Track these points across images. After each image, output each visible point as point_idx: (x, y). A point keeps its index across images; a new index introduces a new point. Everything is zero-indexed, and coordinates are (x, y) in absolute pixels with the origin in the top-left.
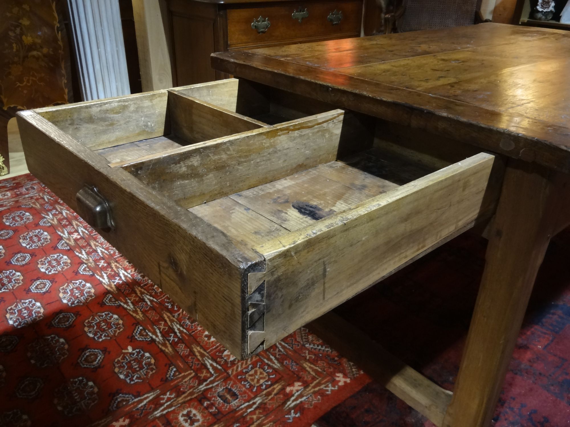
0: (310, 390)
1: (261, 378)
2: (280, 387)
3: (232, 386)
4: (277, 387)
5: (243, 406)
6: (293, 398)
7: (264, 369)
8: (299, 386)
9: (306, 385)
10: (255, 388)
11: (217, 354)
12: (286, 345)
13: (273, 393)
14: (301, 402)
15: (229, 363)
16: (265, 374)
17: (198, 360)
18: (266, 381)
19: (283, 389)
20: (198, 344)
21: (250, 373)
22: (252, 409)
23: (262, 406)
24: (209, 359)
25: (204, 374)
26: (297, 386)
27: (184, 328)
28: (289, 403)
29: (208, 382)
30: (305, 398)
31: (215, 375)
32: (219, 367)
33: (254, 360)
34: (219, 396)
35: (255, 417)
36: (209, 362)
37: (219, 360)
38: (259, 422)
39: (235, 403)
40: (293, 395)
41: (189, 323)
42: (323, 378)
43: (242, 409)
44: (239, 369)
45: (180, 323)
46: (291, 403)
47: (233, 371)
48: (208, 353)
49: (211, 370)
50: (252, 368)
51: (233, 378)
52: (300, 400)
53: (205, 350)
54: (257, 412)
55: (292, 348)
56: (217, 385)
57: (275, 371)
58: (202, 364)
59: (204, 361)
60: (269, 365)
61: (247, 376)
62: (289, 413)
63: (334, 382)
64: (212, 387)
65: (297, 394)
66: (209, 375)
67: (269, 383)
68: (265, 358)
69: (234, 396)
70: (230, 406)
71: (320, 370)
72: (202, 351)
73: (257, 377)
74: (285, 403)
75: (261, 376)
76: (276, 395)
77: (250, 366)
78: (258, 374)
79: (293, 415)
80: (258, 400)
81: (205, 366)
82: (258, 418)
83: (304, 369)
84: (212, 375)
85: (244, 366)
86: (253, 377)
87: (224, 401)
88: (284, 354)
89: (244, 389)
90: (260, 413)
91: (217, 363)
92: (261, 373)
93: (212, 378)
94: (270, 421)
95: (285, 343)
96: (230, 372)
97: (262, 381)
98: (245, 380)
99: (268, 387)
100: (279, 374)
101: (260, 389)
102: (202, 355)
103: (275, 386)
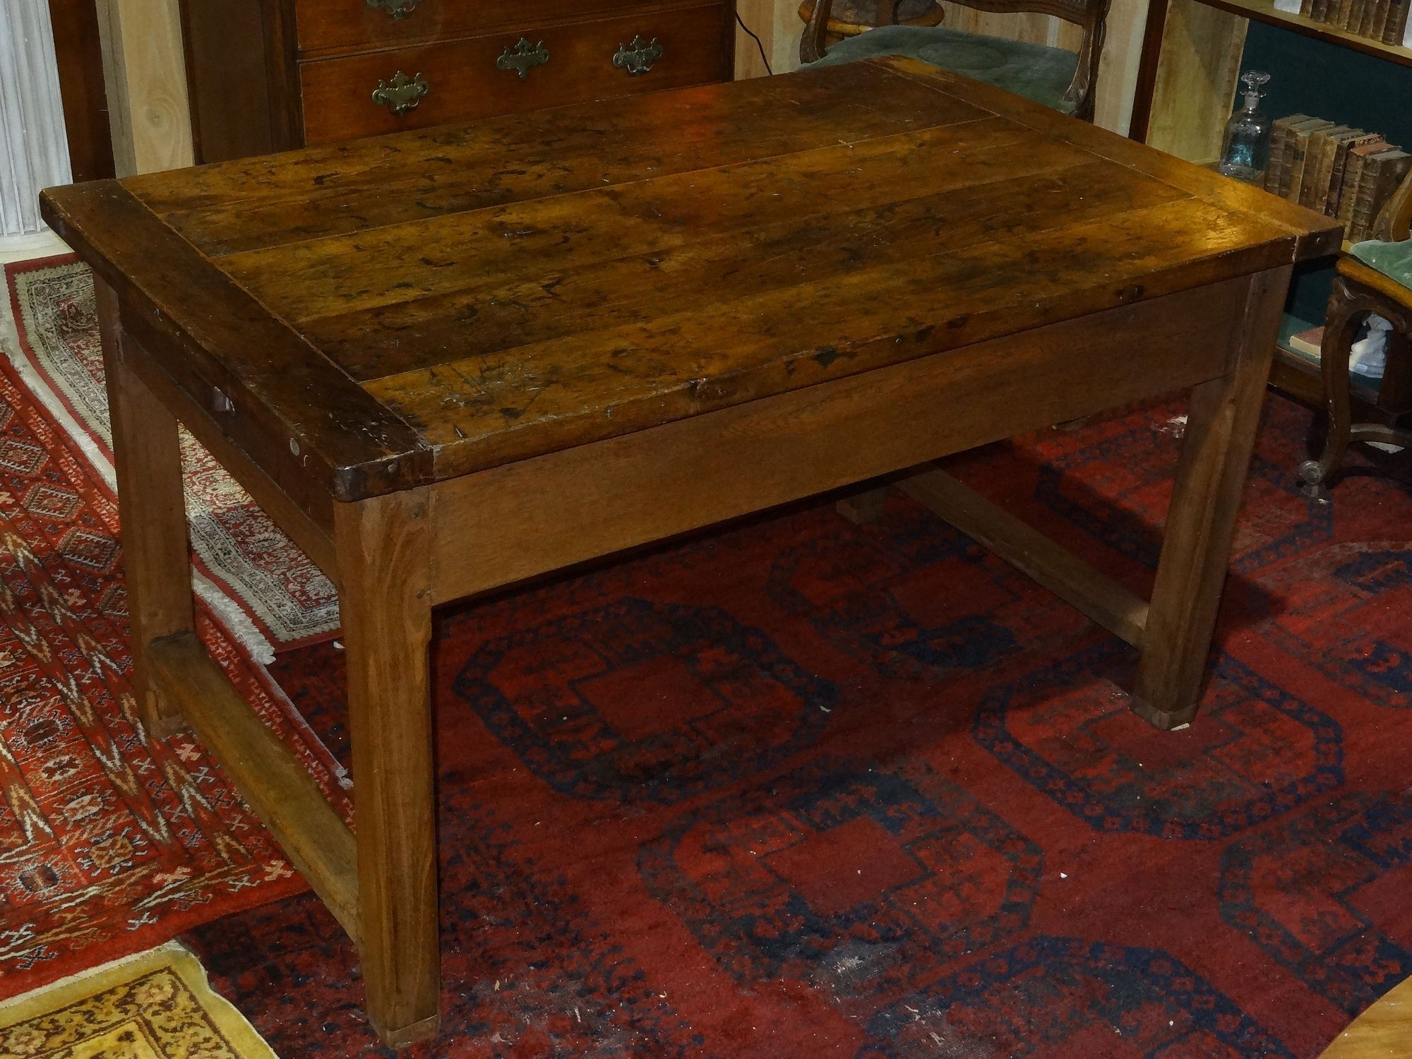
0: (202, 881)
1: (118, 855)
2: (145, 872)
3: (56, 864)
4: (141, 872)
5: (57, 898)
6: (159, 893)
7: (131, 840)
8: (183, 873)
9: (197, 873)
10: (99, 871)
11: (55, 805)
12: (203, 801)
13: (128, 882)
14: (170, 900)
15: (71, 823)
16: (130, 848)
17: (13, 814)
18: (124, 861)
19: (150, 877)
20: (25, 784)
21: (102, 845)
22: (73, 904)
23: (96, 901)
24: (34, 812)
25: (14, 838)
26: (181, 873)
27: (10, 751)
28: (146, 901)
29: (13, 853)
30: (182, 894)
31: (33, 842)
32: (48, 830)
33: (121, 821)
34: (21, 878)
35: (69, 916)
36: (31, 820)
37: (53, 816)
38: (74, 924)
39: (45, 891)
40: (161, 889)
41: (25, 743)
42: (241, 865)
43: (56, 901)
44: (85, 836)
45: (6, 742)
46: (151, 902)
47: (71, 838)
48: (37, 803)
49: (29, 835)
50: (110, 836)
51: (65, 852)
52: (171, 897)
53: (33, 797)
54: (79, 909)
55: (212, 807)
56: (27, 860)
57: (152, 844)
58: (17, 821)
59: (23, 816)
60: (145, 833)
61: (93, 849)
62: (139, 916)
63: (257, 873)
64: (14, 863)
65: (171, 886)
66: (20, 841)
67: (130, 864)
68: (145, 819)
69: (50, 879)
70: (33, 896)
71: (243, 851)
72: (27, 797)
73: (111, 852)
74: (140, 900)
75: (122, 851)
76: (131, 885)
77: (108, 832)
78: (118, 846)
79: (144, 919)
80: (93, 891)
81: (20, 826)
82: (74, 919)
83: (211, 846)
84: (26, 841)
85: (96, 832)
86: (104, 853)
87: (27, 888)
88: (189, 817)
89: (76, 870)
90: (83, 911)
91: (47, 821)
92: (123, 846)
93: (24, 847)
94: (93, 926)
95: (204, 797)
96: (64, 839)
97: (117, 860)
98: (86, 856)
99: (123, 870)
100: (157, 850)
101: (106, 874)
102: (24, 805)
103: (137, 871)
